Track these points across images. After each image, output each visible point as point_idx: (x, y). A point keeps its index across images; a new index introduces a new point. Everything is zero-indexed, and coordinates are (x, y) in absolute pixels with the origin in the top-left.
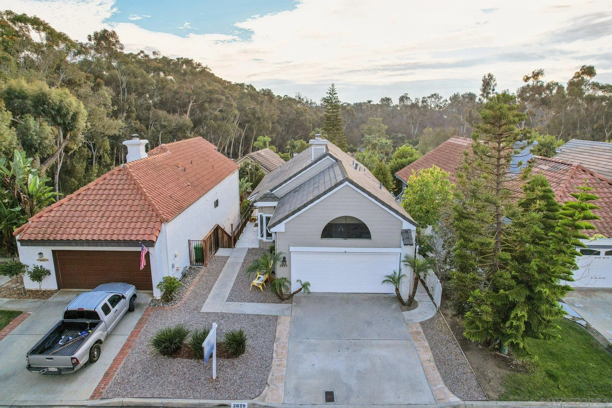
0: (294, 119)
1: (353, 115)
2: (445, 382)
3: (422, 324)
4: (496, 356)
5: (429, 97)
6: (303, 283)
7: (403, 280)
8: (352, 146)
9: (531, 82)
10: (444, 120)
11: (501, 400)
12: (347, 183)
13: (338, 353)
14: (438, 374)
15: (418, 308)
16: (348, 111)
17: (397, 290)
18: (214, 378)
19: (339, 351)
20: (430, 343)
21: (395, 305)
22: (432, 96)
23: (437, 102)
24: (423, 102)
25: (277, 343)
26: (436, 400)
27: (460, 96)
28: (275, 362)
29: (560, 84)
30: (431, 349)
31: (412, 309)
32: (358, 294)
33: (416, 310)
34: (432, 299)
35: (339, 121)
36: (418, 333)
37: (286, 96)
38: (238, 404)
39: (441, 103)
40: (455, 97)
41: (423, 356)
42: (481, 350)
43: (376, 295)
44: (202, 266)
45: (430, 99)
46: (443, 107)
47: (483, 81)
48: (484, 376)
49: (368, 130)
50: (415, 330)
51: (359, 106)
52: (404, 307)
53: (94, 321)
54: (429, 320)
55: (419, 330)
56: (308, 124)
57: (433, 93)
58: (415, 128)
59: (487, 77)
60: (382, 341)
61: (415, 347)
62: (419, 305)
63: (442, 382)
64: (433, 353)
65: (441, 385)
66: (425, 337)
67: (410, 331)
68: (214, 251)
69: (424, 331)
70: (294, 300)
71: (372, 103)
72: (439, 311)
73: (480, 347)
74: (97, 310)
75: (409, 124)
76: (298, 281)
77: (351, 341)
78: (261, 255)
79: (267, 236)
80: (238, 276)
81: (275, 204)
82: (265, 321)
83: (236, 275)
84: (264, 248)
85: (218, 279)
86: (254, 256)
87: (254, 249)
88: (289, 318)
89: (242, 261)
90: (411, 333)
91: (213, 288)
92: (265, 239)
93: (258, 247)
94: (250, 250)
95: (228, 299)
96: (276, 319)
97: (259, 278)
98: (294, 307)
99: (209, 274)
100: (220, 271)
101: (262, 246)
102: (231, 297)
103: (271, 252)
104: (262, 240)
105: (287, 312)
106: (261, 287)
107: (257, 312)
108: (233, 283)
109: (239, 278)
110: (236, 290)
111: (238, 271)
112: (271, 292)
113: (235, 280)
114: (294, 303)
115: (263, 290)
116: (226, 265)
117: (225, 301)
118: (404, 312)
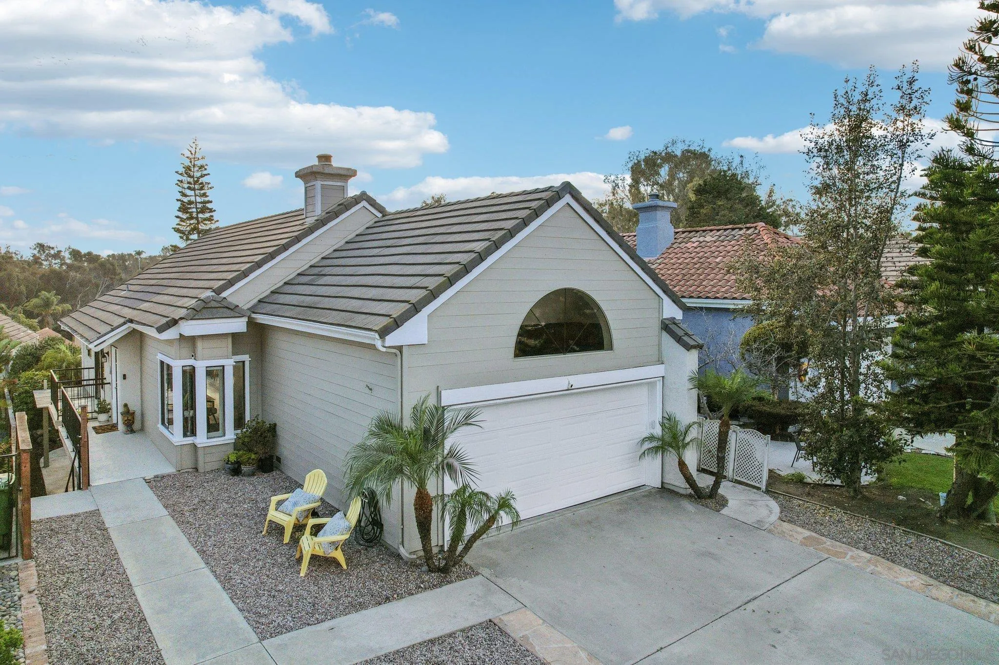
16: (103, 265)
17: (683, 464)
21: (688, 505)
36: (811, 540)
50: (800, 537)
52: (709, 503)
54: (783, 510)
55: (806, 535)
64: (907, 568)
67: (796, 541)
70: (469, 562)
72: (768, 490)
78: (206, 484)
79: (209, 431)
80: (202, 552)
81: (239, 325)
82: (481, 652)
83: (193, 553)
84: (196, 469)
85: (133, 580)
86: (191, 492)
87: (163, 477)
88: (530, 615)
89: (164, 512)
90: (802, 544)
91: (148, 613)
92: (202, 438)
93: (170, 470)
94: (156, 483)
95: (255, 629)
96: (500, 629)
97: (317, 530)
98: (499, 581)
99: (76, 576)
100: (114, 556)
101: (188, 464)
102: (263, 620)
103: (235, 470)
104: (194, 446)
105: (500, 600)
106: (339, 556)
107: (418, 635)
108: (212, 578)
109: (217, 556)
110: (251, 591)
111: (185, 539)
112: (374, 562)
113: (203, 565)
114: (486, 572)
115: (348, 566)
116: (114, 535)
117: (254, 638)
118: (723, 512)
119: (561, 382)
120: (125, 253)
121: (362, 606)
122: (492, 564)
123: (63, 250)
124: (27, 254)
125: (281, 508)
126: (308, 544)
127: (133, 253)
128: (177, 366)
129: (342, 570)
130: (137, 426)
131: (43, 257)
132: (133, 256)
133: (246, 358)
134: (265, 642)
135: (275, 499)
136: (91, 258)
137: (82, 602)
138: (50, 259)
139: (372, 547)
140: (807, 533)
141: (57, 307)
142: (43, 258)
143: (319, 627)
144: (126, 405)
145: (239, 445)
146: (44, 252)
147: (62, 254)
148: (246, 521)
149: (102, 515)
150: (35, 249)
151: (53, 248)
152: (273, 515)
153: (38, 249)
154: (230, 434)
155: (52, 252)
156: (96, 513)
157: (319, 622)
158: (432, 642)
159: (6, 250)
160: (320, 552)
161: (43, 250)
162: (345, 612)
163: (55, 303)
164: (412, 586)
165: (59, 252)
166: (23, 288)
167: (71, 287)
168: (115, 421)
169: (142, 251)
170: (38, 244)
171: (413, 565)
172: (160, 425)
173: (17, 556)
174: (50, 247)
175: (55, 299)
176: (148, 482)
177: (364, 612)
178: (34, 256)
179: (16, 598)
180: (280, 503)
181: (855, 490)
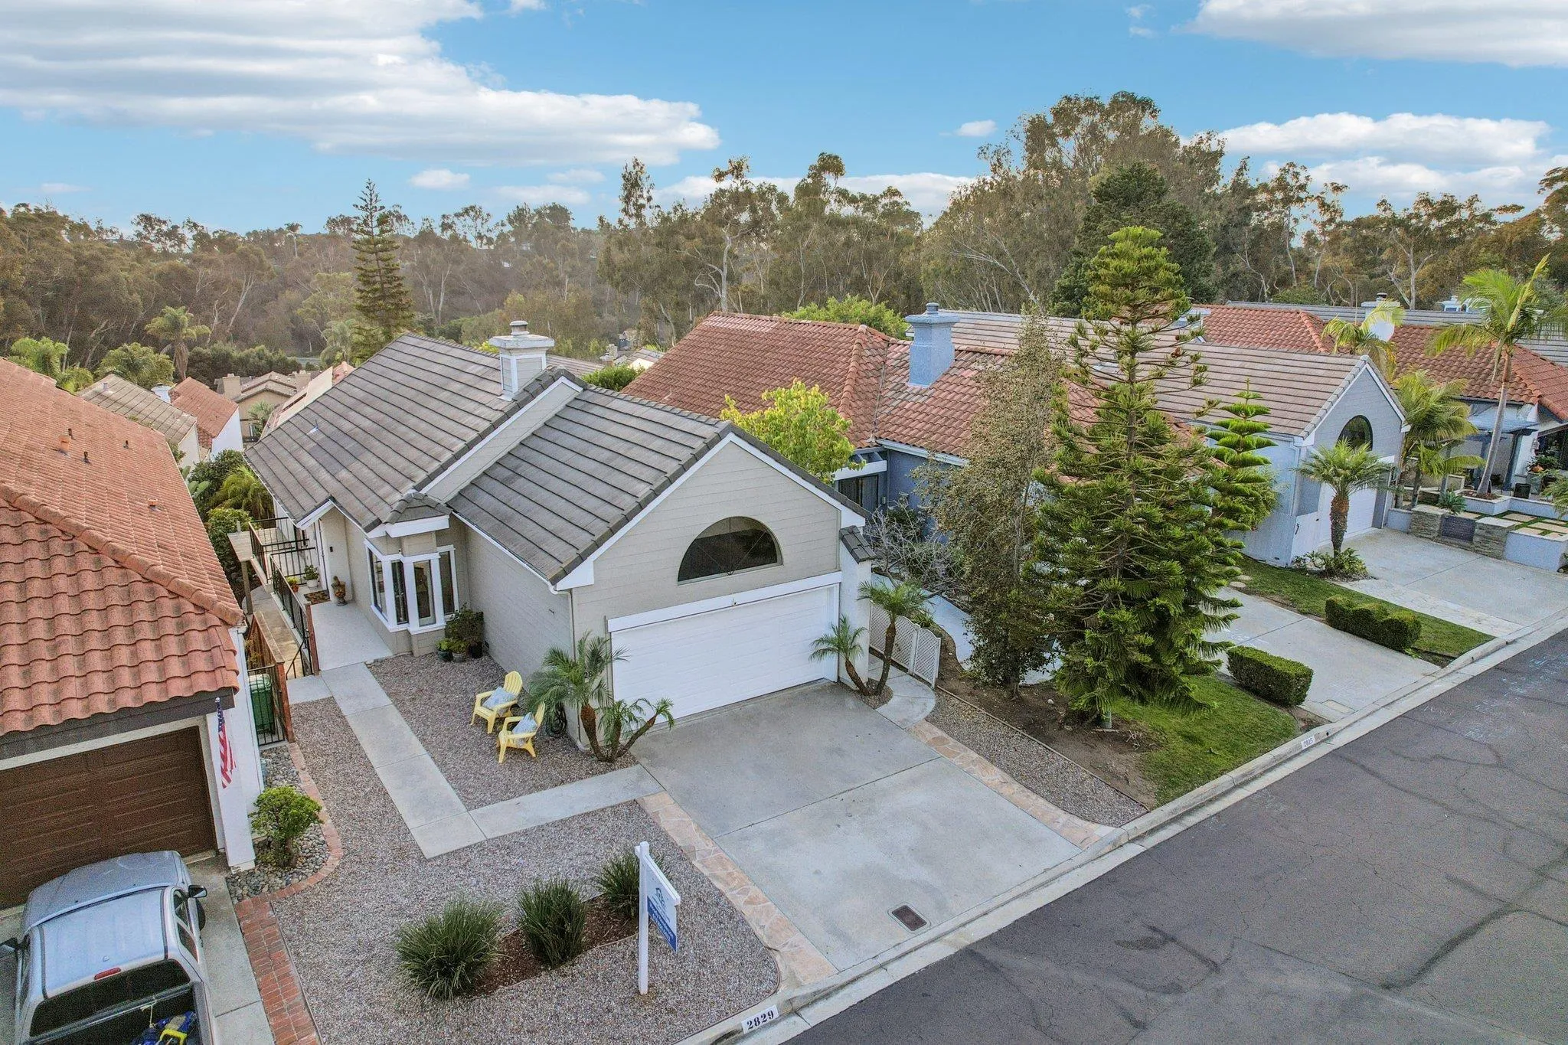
0: (72, 282)
1: (261, 265)
2: (1065, 810)
3: (932, 720)
4: (1102, 737)
5: (457, 215)
6: (654, 703)
8: (284, 355)
9: (728, 183)
10: (505, 272)
11: (1164, 803)
12: (731, 437)
13: (839, 829)
14: (1041, 800)
15: (895, 696)
16: (243, 255)
17: (848, 665)
18: (644, 989)
19: (839, 826)
20: (978, 751)
22: (466, 211)
23: (479, 227)
24: (445, 227)
25: (700, 858)
26: (1078, 844)
27: (532, 212)
28: (739, 902)
29: (779, 190)
30: (991, 760)
33: (896, 699)
34: (902, 669)
35: (396, 283)
36: (938, 740)
37: (24, 205)
38: (755, 1016)
39: (489, 230)
40: (520, 214)
41: (987, 778)
42: (1072, 733)
43: (797, 691)
45: (462, 218)
46: (495, 239)
47: (624, 176)
48: (1114, 775)
49: (313, 307)
50: (929, 737)
51: (266, 238)
52: (873, 700)
53: (179, 990)
54: (935, 709)
55: (937, 735)
56: (126, 295)
57: (468, 206)
58: (436, 295)
59: (630, 168)
60: (895, 777)
61: (961, 767)
62: (892, 687)
63: (1060, 812)
64: (1000, 768)
65: (1063, 817)
66: (959, 742)
67: (924, 741)
69: (947, 733)
70: (633, 753)
71: (299, 231)
72: (936, 688)
73: (1069, 728)
74: (171, 955)
75: (422, 285)
77: (840, 797)
78: (421, 671)
79: (420, 617)
80: (423, 740)
81: (442, 522)
82: (619, 823)
83: (415, 740)
84: (412, 654)
85: (374, 762)
86: (409, 680)
87: (382, 661)
88: (666, 797)
89: (388, 701)
90: (929, 744)
91: (388, 788)
92: (414, 626)
93: (388, 654)
94: (376, 667)
95: (464, 802)
96: (639, 807)
97: (512, 726)
98: (652, 769)
99: (331, 758)
100: (355, 742)
101: (403, 649)
102: (470, 796)
103: (448, 657)
104: (407, 632)
105: (648, 784)
106: (529, 747)
107: (580, 809)
108: (431, 762)
109: (434, 744)
110: (461, 775)
111: (408, 728)
112: (558, 751)
113: (425, 752)
114: (644, 761)
115: (536, 754)
116: (351, 723)
117: (464, 809)
118: (879, 710)
119: (726, 600)
120: (273, 228)
121: (543, 787)
122: (651, 755)
123: (180, 225)
124: (129, 231)
125: (485, 704)
126: (505, 738)
127: (285, 228)
128: (386, 561)
129: (532, 758)
130: (348, 597)
131: (152, 237)
132: (285, 233)
133: (451, 548)
134: (471, 812)
135: (480, 696)
136: (225, 241)
137: (341, 779)
138: (163, 239)
139: (559, 738)
140: (940, 733)
141: (190, 330)
142: (152, 239)
143: (509, 802)
144: (336, 578)
145: (449, 631)
146: (153, 229)
147: (180, 231)
148: (457, 712)
149: (338, 702)
150: (138, 223)
151: (165, 222)
152: (479, 710)
153: (143, 224)
154: (441, 620)
155: (164, 228)
156: (331, 700)
157: (510, 798)
158: (588, 814)
159: (96, 226)
160: (513, 745)
161: (151, 226)
162: (530, 792)
163: (186, 324)
164: (583, 773)
165: (175, 228)
166: (137, 298)
167: (202, 291)
168: (325, 589)
169: (298, 225)
170: (143, 215)
171: (587, 754)
172: (373, 606)
173: (284, 740)
174: (159, 221)
175: (184, 315)
176: (369, 666)
177: (543, 792)
178: (139, 234)
179: (295, 774)
180: (483, 700)
181: (1012, 692)
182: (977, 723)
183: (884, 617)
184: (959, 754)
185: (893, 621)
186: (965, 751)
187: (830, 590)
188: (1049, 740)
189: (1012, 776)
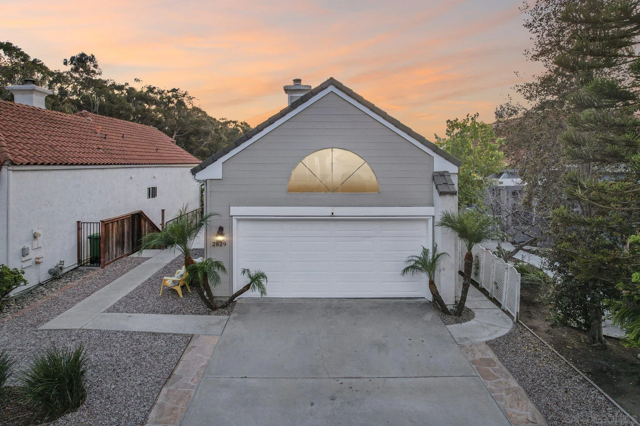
3: (492, 344)
6: (253, 273)
7: (442, 263)
12: (331, 88)
13: (309, 407)
15: (475, 319)
17: (432, 283)
19: (312, 404)
20: (520, 381)
21: (430, 316)
25: (171, 388)
30: (529, 394)
31: (465, 321)
32: (358, 300)
33: (472, 322)
34: (499, 305)
36: (485, 361)
41: (513, 410)
44: (96, 268)
50: (479, 356)
52: (449, 318)
54: (503, 337)
55: (488, 357)
60: (411, 380)
61: (491, 391)
62: (477, 314)
64: (536, 405)
66: (505, 369)
67: (470, 359)
68: (128, 249)
69: (499, 358)
70: (235, 309)
72: (517, 321)
76: (244, 272)
77: (341, 380)
83: (147, 278)
85: (113, 282)
88: (215, 339)
89: (168, 262)
90: (473, 361)
96: (189, 340)
98: (231, 321)
100: (124, 273)
105: (216, 328)
108: (134, 288)
109: (150, 281)
110: (134, 296)
111: (154, 273)
113: (141, 283)
116: (138, 267)
118: (448, 326)
119: (326, 211)
137: (87, 285)
140: (492, 356)
156: (149, 258)
164: (190, 311)
173: (100, 266)
181: (594, 338)
182: (538, 356)
183: (462, 244)
184: (498, 378)
185: (470, 248)
186: (507, 377)
187: (426, 221)
188: (616, 393)
189: (546, 418)
